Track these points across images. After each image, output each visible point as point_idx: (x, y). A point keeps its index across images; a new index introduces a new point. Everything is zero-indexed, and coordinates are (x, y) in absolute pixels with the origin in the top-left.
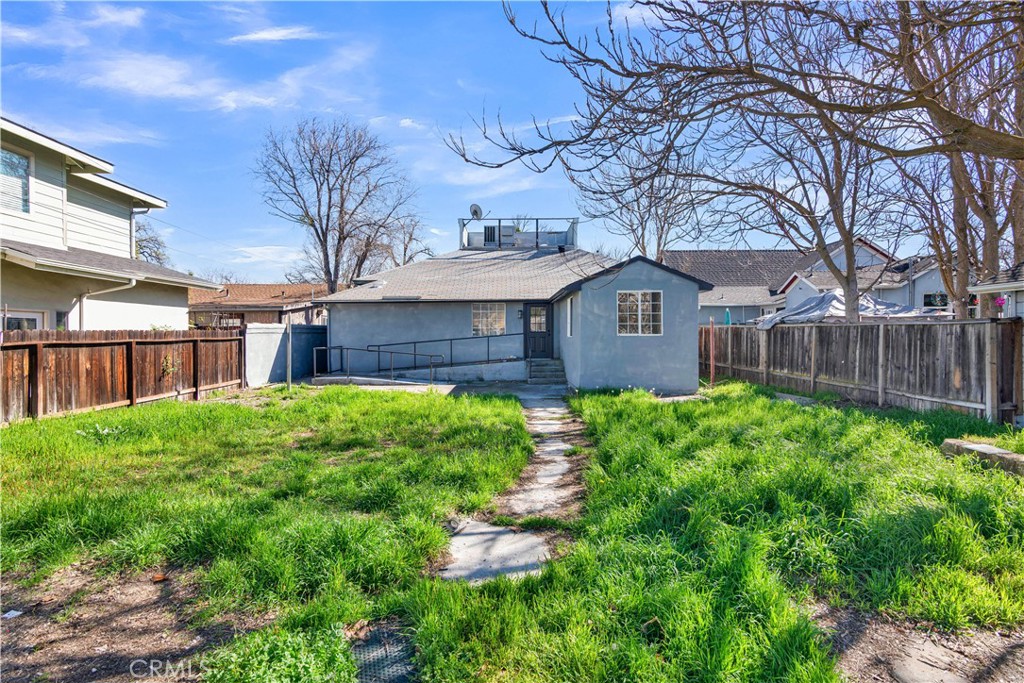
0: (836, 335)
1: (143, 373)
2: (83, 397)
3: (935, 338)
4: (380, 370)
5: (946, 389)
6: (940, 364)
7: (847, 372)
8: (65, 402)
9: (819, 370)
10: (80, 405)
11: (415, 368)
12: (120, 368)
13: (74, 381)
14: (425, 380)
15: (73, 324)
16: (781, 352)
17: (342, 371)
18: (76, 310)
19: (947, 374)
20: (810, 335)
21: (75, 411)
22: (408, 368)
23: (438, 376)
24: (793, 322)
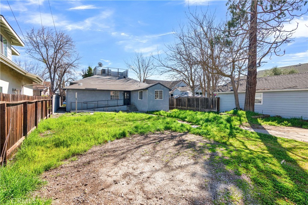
0: (191, 100)
3: (208, 100)
4: (87, 109)
5: (210, 108)
6: (209, 104)
7: (193, 106)
9: (188, 106)
11: (98, 108)
14: (101, 111)
16: (179, 103)
19: (210, 106)
20: (186, 100)
22: (96, 108)
23: (104, 110)
24: (182, 97)
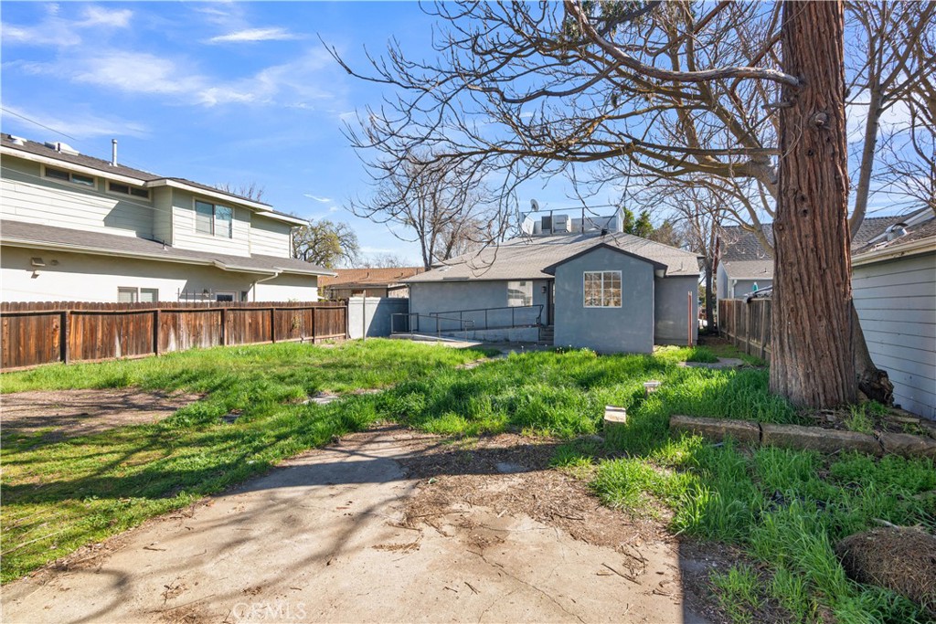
1: (280, 326)
2: (247, 337)
4: (438, 332)
8: (238, 339)
10: (245, 342)
11: (461, 330)
12: (268, 323)
13: (243, 329)
15: (250, 298)
16: (754, 324)
17: (418, 331)
18: (252, 289)
21: (243, 344)
22: (457, 330)
